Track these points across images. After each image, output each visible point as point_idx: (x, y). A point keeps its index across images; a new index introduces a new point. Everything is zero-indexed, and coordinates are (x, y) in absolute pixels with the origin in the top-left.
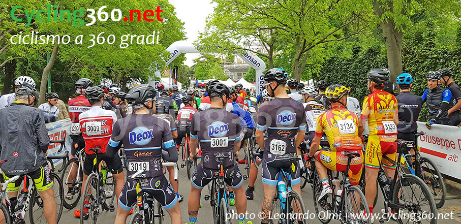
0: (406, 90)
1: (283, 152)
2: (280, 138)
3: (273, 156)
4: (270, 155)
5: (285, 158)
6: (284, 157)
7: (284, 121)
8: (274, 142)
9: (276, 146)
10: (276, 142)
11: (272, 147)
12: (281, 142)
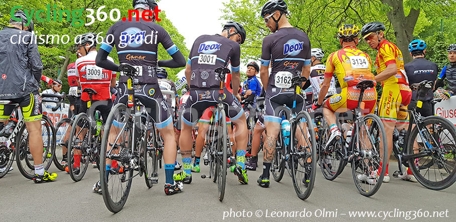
0: (420, 56)
1: (289, 84)
2: (286, 69)
3: (278, 89)
4: (274, 90)
5: (291, 92)
6: (290, 90)
7: (291, 51)
8: (280, 74)
9: (282, 78)
10: (281, 74)
11: (276, 79)
12: (288, 74)
